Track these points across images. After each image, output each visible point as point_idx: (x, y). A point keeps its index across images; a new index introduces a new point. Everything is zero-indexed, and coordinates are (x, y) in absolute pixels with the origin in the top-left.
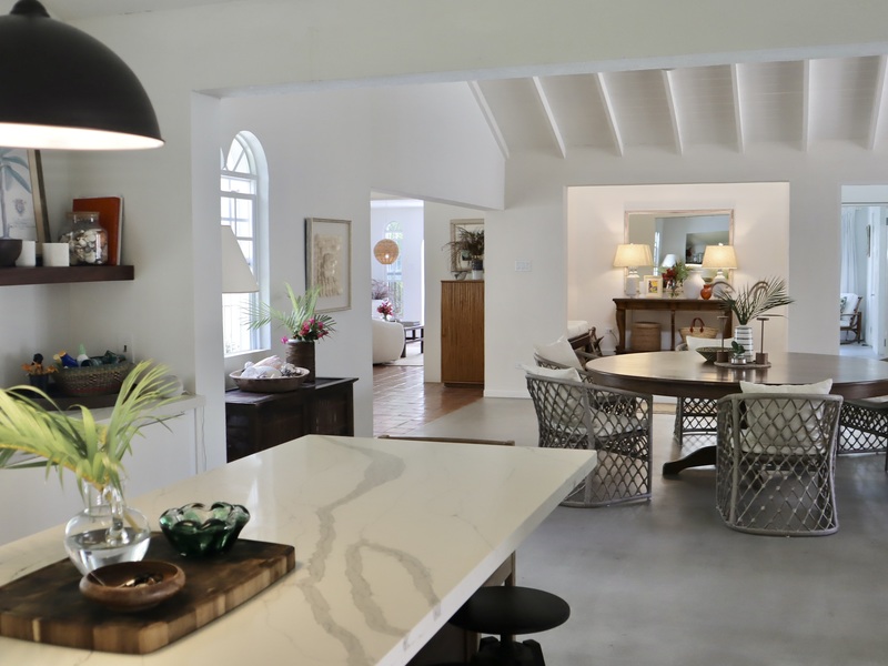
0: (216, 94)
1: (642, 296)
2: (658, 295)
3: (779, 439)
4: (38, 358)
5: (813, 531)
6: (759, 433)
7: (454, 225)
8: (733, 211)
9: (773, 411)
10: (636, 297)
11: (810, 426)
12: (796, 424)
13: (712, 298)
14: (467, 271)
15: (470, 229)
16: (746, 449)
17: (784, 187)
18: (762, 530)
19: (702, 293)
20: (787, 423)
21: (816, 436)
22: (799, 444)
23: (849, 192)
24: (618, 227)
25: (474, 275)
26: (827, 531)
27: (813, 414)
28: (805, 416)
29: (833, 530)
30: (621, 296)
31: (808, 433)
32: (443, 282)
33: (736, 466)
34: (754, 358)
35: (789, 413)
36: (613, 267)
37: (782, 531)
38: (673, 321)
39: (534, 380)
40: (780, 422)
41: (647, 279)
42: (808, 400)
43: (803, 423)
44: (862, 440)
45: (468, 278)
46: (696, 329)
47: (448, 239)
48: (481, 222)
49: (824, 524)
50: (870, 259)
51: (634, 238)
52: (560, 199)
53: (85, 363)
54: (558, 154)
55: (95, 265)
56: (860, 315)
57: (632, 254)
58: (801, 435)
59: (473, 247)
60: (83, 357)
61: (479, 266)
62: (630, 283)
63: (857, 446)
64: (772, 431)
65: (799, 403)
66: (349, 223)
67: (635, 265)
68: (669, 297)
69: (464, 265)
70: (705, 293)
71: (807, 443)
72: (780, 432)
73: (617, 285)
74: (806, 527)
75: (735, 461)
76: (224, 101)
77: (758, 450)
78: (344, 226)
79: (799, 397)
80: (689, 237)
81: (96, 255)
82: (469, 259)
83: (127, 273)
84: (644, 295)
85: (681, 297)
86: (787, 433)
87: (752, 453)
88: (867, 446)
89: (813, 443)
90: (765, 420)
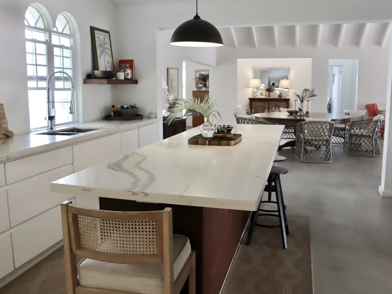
0: (162, 29)
1: (258, 97)
2: (263, 97)
3: (316, 135)
4: (113, 106)
5: (325, 162)
6: (310, 133)
7: (196, 71)
8: (289, 68)
9: (315, 126)
10: (256, 97)
11: (325, 131)
12: (321, 130)
13: (282, 98)
14: (201, 88)
15: (203, 73)
16: (306, 138)
17: (310, 60)
18: (311, 162)
19: (279, 96)
20: (319, 130)
21: (327, 134)
22: (322, 136)
23: (331, 62)
24: (250, 73)
25: (204, 89)
26: (329, 162)
27: (326, 127)
28: (324, 128)
29: (331, 161)
30: (251, 97)
31: (324, 133)
32: (193, 91)
33: (303, 143)
34: (305, 113)
35: (319, 127)
36: (248, 87)
37: (317, 162)
38: (269, 106)
39: (240, 119)
40: (316, 130)
41: (260, 91)
42: (325, 123)
43: (323, 130)
44: (336, 140)
45: (201, 90)
46: (277, 108)
47: (194, 77)
48: (208, 71)
49: (328, 160)
50: (334, 86)
51: (255, 77)
52: (235, 62)
53: (127, 108)
54: (235, 48)
55: (129, 79)
56: (330, 105)
57: (255, 82)
58: (323, 134)
59: (204, 79)
60: (126, 106)
61: (205, 86)
62: (254, 93)
63: (334, 142)
64: (314, 132)
65: (322, 124)
66: (178, 69)
67: (256, 87)
68: (268, 97)
69: (200, 85)
70: (280, 96)
71: (324, 136)
72: (316, 133)
73: (249, 93)
74: (323, 161)
75: (303, 142)
76: (163, 31)
77: (310, 138)
78: (177, 70)
79: (322, 122)
80: (269, 78)
81: (129, 77)
82: (202, 83)
83: (136, 82)
84: (259, 97)
85: (271, 97)
86: (318, 133)
87: (308, 139)
88: (337, 142)
89: (326, 136)
90: (312, 129)
